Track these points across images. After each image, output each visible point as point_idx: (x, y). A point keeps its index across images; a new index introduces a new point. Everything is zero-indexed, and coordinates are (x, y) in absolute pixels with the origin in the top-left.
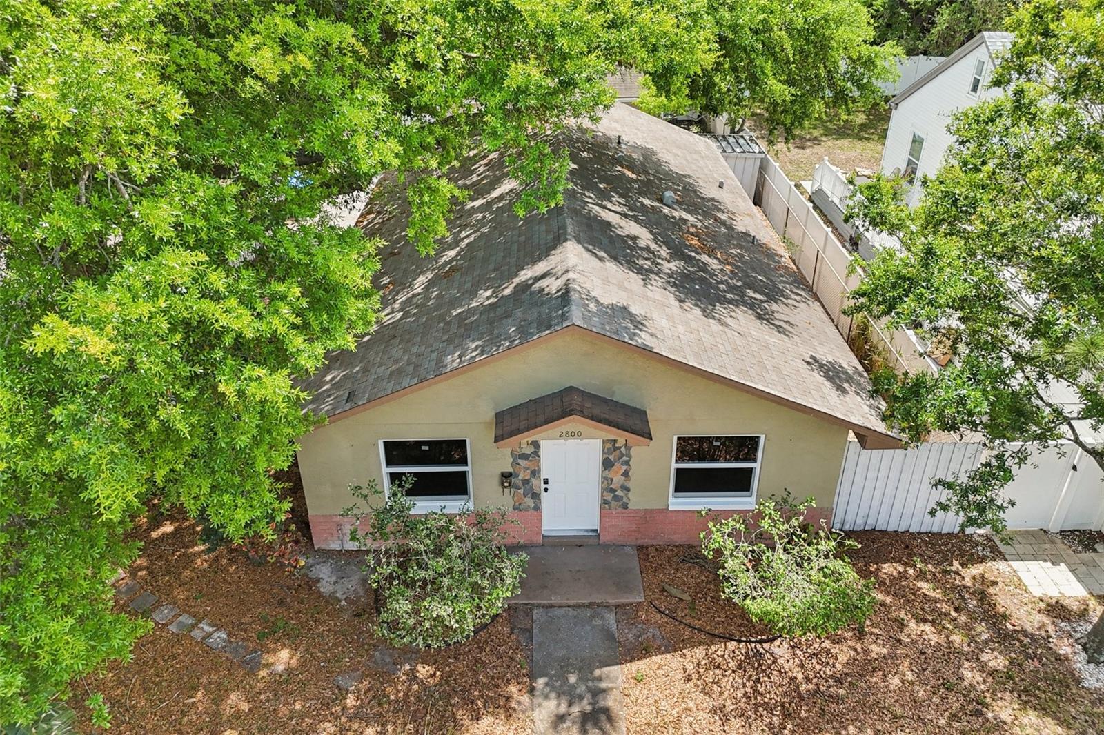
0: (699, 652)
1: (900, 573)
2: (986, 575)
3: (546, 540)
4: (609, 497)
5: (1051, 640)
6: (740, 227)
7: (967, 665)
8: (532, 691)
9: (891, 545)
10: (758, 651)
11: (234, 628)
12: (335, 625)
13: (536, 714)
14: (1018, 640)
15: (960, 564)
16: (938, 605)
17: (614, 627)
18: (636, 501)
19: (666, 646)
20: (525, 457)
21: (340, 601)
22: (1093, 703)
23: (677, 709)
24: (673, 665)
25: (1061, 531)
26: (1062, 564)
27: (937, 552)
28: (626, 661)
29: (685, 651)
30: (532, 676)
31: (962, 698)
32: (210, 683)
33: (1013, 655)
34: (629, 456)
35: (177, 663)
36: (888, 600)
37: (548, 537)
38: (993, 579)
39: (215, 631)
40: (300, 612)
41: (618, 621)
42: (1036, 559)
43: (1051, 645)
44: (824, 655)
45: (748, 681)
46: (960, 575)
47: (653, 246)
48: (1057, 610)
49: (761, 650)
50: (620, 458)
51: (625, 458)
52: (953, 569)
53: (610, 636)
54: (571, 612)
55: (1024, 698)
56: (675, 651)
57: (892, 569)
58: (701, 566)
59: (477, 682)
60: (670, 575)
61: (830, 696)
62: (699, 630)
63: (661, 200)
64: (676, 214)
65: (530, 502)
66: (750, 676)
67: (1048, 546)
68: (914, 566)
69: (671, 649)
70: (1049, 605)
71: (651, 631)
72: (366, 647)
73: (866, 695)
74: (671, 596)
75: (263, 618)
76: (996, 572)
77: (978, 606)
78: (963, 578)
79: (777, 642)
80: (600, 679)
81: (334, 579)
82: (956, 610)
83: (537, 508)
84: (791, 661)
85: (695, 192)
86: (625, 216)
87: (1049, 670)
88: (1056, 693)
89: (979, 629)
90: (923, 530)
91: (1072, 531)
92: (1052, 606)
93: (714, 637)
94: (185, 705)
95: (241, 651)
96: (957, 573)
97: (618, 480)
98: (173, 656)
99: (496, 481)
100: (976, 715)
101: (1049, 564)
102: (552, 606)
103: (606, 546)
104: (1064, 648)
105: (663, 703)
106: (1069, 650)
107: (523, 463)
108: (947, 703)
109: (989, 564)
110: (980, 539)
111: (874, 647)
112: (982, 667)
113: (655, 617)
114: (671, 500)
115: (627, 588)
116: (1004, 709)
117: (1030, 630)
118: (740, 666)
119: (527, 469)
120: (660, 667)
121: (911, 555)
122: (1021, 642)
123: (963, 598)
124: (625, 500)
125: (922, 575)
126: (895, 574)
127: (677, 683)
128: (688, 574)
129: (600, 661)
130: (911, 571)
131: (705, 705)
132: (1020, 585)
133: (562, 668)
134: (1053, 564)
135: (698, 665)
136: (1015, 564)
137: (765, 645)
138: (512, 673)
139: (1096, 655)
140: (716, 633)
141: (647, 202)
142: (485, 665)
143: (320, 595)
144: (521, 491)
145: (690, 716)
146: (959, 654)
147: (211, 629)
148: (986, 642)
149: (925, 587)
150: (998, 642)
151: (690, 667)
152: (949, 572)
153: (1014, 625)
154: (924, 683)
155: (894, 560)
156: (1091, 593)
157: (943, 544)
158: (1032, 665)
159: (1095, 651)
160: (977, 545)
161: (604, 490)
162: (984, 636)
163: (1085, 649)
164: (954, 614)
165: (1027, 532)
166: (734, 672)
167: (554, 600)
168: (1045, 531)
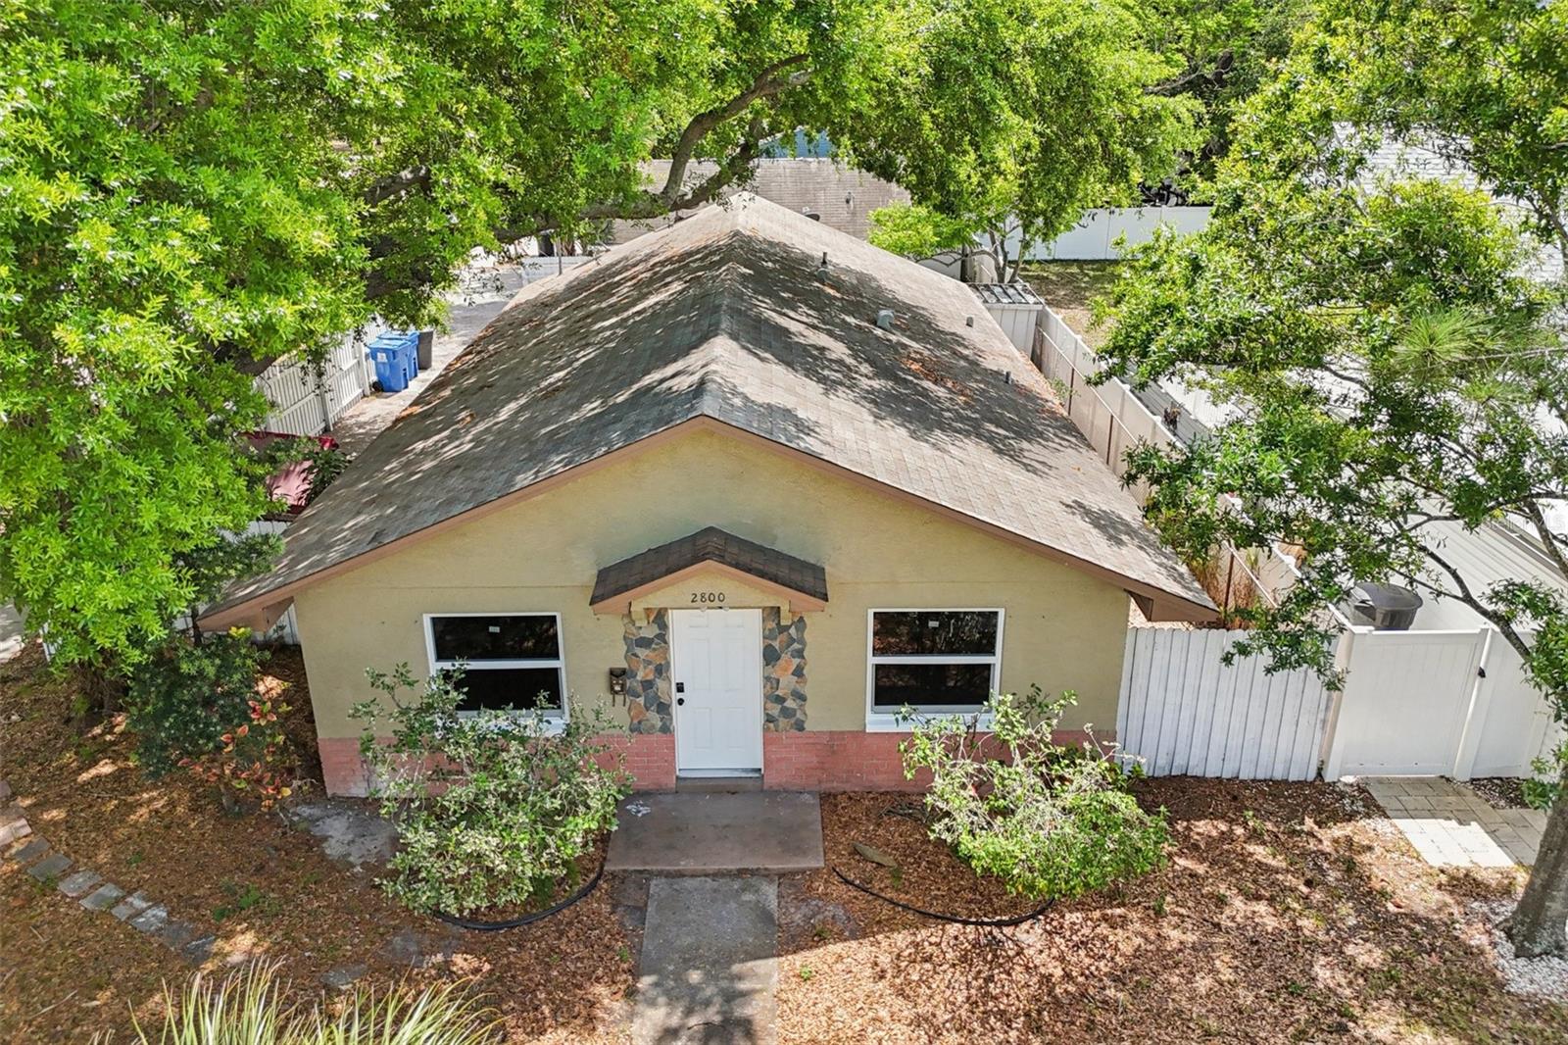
0: (901, 939)
1: (1223, 833)
2: (1356, 839)
3: (682, 783)
4: (775, 710)
5: (1457, 926)
6: (990, 363)
7: (1323, 960)
8: (631, 993)
9: (1212, 796)
10: (994, 938)
11: (181, 904)
12: (339, 899)
13: (635, 1027)
14: (1406, 927)
15: (1316, 823)
16: (1280, 877)
17: (773, 904)
18: (819, 718)
19: (851, 931)
20: (644, 643)
21: (353, 866)
22: (1525, 1016)
23: (860, 1020)
24: (860, 957)
25: (1473, 780)
26: (1474, 824)
27: (1280, 807)
28: (787, 952)
29: (880, 937)
30: (636, 973)
31: (1316, 1008)
32: (128, 980)
33: (1397, 947)
34: (802, 641)
35: (82, 951)
36: (1201, 869)
37: (685, 779)
38: (1366, 842)
39: (149, 908)
40: (287, 881)
41: (780, 896)
42: (1434, 817)
43: (1456, 933)
44: (1098, 944)
45: (976, 979)
46: (1314, 836)
47: (850, 361)
48: (1464, 885)
49: (999, 936)
50: (788, 646)
51: (796, 646)
52: (1305, 828)
53: (766, 917)
54: (710, 883)
55: (1414, 1008)
56: (864, 936)
57: (1210, 827)
58: (917, 820)
59: (548, 981)
60: (867, 831)
61: (1104, 1002)
62: (905, 907)
63: (875, 323)
64: (893, 338)
65: (654, 718)
66: (979, 972)
67: (1452, 799)
68: (1245, 825)
69: (859, 933)
70: (1453, 878)
71: (831, 910)
72: (381, 930)
73: (1163, 1000)
74: (866, 860)
75: (228, 889)
76: (1372, 834)
77: (1344, 880)
78: (1320, 841)
79: (1025, 926)
80: (740, 977)
81: (350, 837)
82: (1309, 883)
83: (666, 729)
84: (1047, 952)
85: (930, 323)
86: (815, 327)
87: (1454, 969)
88: (1467, 1003)
89: (1344, 911)
90: (1261, 776)
91: (1490, 780)
92: (1458, 880)
93: (926, 917)
94: (80, 1010)
95: (185, 935)
96: (1311, 834)
97: (787, 682)
98: (79, 941)
99: (602, 682)
100: (1337, 1031)
101: (1454, 823)
102: (681, 875)
103: (773, 793)
104: (1477, 938)
105: (839, 1011)
106: (1484, 940)
107: (642, 653)
108: (1292, 1015)
109: (1362, 823)
110: (1348, 790)
111: (1175, 934)
112: (1348, 964)
113: (839, 890)
114: (870, 717)
115: (800, 851)
116: (1382, 1022)
117: (1422, 912)
118: (964, 958)
119: (650, 663)
120: (840, 958)
121: (1241, 809)
122: (1411, 930)
123: (1320, 868)
124: (799, 715)
125: (1255, 836)
126: (1214, 833)
127: (863, 982)
128: (897, 832)
129: (746, 952)
130: (1239, 831)
131: (906, 1013)
132: (1409, 851)
133: (685, 961)
134: (1461, 823)
135: (899, 956)
136: (1403, 824)
137: (1005, 930)
138: (606, 967)
139: (1527, 944)
140: (932, 911)
141: (850, 320)
142: (564, 956)
143: (323, 856)
144: (641, 700)
145: (880, 1029)
146: (1312, 945)
147: (144, 905)
148: (1353, 930)
149: (1260, 852)
150: (1375, 929)
151: (885, 960)
152: (1300, 833)
153: (1399, 907)
154: (1253, 986)
155: (1214, 816)
156: (1520, 863)
157: (1291, 796)
158: (1427, 962)
159: (1526, 938)
160: (1343, 797)
161: (767, 697)
162: (1352, 921)
163: (1510, 937)
164: (1305, 890)
165: (1421, 781)
166: (954, 965)
167: (685, 865)
168: (1448, 780)
